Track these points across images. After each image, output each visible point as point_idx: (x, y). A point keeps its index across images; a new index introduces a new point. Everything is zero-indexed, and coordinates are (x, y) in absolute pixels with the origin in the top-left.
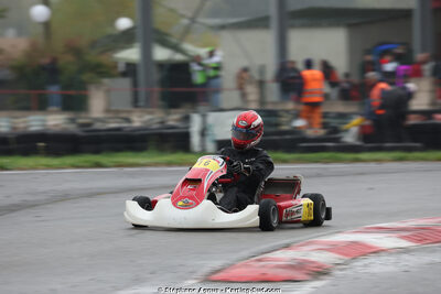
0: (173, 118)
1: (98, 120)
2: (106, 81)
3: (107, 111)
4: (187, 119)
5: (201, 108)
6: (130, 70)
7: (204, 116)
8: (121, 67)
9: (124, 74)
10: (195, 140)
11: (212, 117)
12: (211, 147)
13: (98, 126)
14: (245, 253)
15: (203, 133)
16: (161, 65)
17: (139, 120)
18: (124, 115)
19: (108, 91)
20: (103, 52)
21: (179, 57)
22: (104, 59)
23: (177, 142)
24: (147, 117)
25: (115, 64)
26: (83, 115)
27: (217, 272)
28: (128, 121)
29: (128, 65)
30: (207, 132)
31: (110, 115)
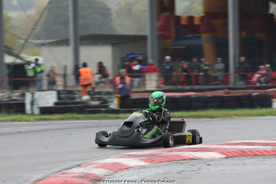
0: (16, 95)
4: (23, 95)
5: (31, 89)
7: (33, 94)
10: (28, 107)
11: (37, 94)
12: (37, 111)
14: (55, 170)
15: (32, 104)
16: (9, 66)
21: (19, 61)
23: (19, 108)
24: (1, 94)
27: (41, 180)
30: (34, 103)
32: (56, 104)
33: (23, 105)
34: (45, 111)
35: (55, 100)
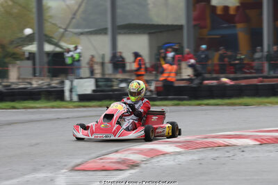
0: (55, 83)
1: (13, 83)
2: (18, 62)
3: (19, 78)
4: (62, 83)
5: (70, 77)
6: (32, 56)
7: (72, 82)
8: (27, 55)
9: (28, 59)
10: (67, 94)
11: (76, 82)
12: (75, 98)
13: (13, 86)
14: (93, 155)
15: (71, 91)
16: (48, 54)
17: (36, 83)
18: (28, 81)
19: (19, 68)
20: (17, 47)
21: (58, 49)
22: (17, 50)
23: (58, 95)
24: (40, 82)
25: (23, 54)
26: (5, 80)
28: (31, 84)
29: (30, 53)
30: (73, 90)
31: (20, 81)
32: (94, 91)
33: (62, 92)
34: (83, 98)
35: (93, 87)
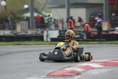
0: (39, 32)
1: (19, 32)
2: (21, 22)
3: (21, 30)
4: (43, 32)
5: (47, 29)
6: (28, 19)
7: (47, 32)
8: (25, 18)
9: (26, 20)
10: (45, 38)
11: (50, 32)
12: (49, 40)
13: (19, 34)
14: (58, 68)
15: (47, 36)
16: (36, 18)
17: (30, 32)
18: (26, 31)
19: (21, 25)
20: (20, 14)
21: (41, 16)
22: (20, 16)
23: (40, 38)
24: (32, 32)
25: (24, 18)
26: (15, 31)
27: (51, 73)
28: (27, 32)
29: (27, 17)
30: (48, 36)
31: (22, 31)
33: (43, 37)
34: (53, 40)
35: (58, 35)
